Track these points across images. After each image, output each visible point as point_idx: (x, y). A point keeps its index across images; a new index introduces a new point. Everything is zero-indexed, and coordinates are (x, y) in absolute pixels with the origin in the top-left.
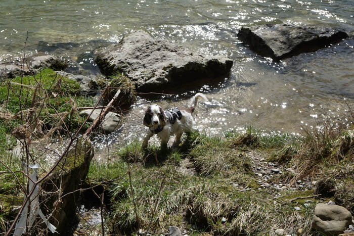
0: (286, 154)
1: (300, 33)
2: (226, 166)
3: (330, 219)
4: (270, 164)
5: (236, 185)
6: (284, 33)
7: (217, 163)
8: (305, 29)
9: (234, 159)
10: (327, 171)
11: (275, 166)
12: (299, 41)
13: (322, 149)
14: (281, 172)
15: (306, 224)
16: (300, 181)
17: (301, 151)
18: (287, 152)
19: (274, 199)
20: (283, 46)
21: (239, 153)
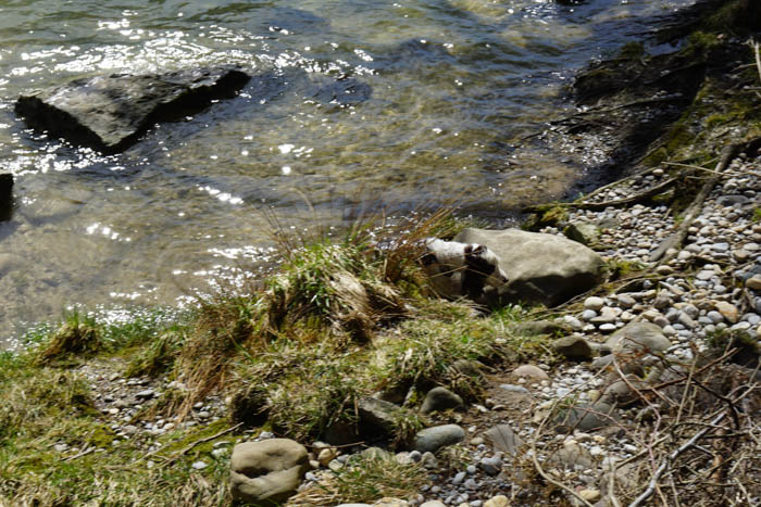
0: (162, 354)
1: (149, 87)
2: (33, 410)
3: (264, 472)
4: (132, 381)
5: (60, 447)
6: (113, 94)
8: (158, 77)
9: (48, 392)
10: (247, 371)
11: (143, 385)
12: (151, 105)
13: (233, 324)
14: (157, 395)
15: (220, 493)
16: (199, 404)
18: (163, 349)
19: (147, 459)
20: (119, 123)
21: (58, 376)
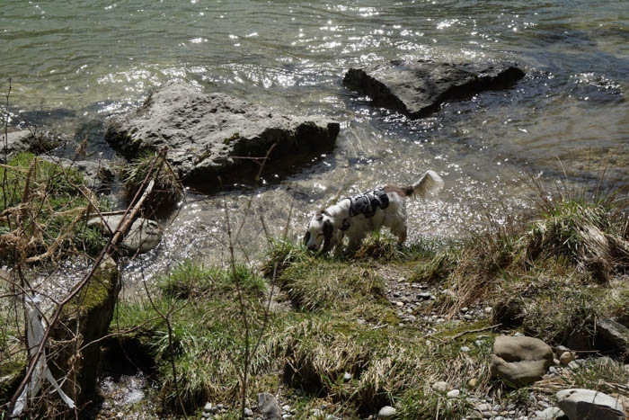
0: (439, 268)
1: (446, 73)
2: (343, 292)
3: (518, 359)
4: (414, 285)
5: (361, 322)
6: (421, 74)
7: (328, 289)
8: (454, 66)
9: (355, 281)
10: (508, 287)
11: (423, 289)
12: (447, 86)
13: (498, 254)
14: (433, 297)
15: (481, 371)
16: (465, 309)
17: (463, 261)
18: (441, 264)
19: (426, 338)
20: (420, 96)
21: (363, 270)
